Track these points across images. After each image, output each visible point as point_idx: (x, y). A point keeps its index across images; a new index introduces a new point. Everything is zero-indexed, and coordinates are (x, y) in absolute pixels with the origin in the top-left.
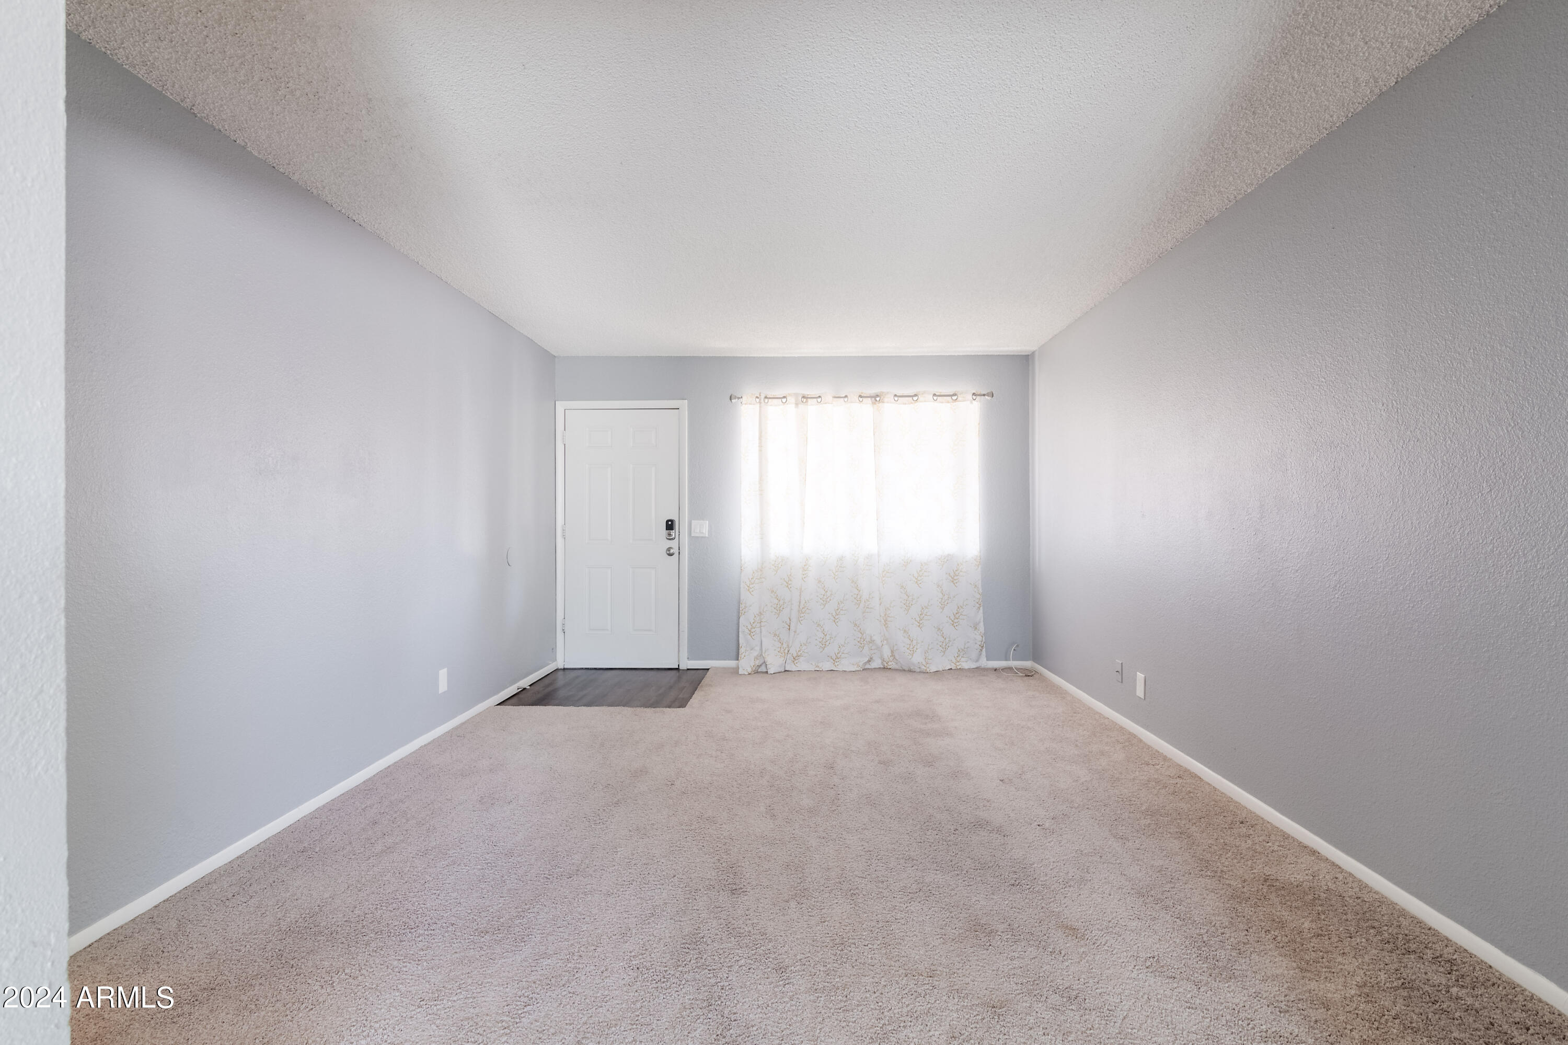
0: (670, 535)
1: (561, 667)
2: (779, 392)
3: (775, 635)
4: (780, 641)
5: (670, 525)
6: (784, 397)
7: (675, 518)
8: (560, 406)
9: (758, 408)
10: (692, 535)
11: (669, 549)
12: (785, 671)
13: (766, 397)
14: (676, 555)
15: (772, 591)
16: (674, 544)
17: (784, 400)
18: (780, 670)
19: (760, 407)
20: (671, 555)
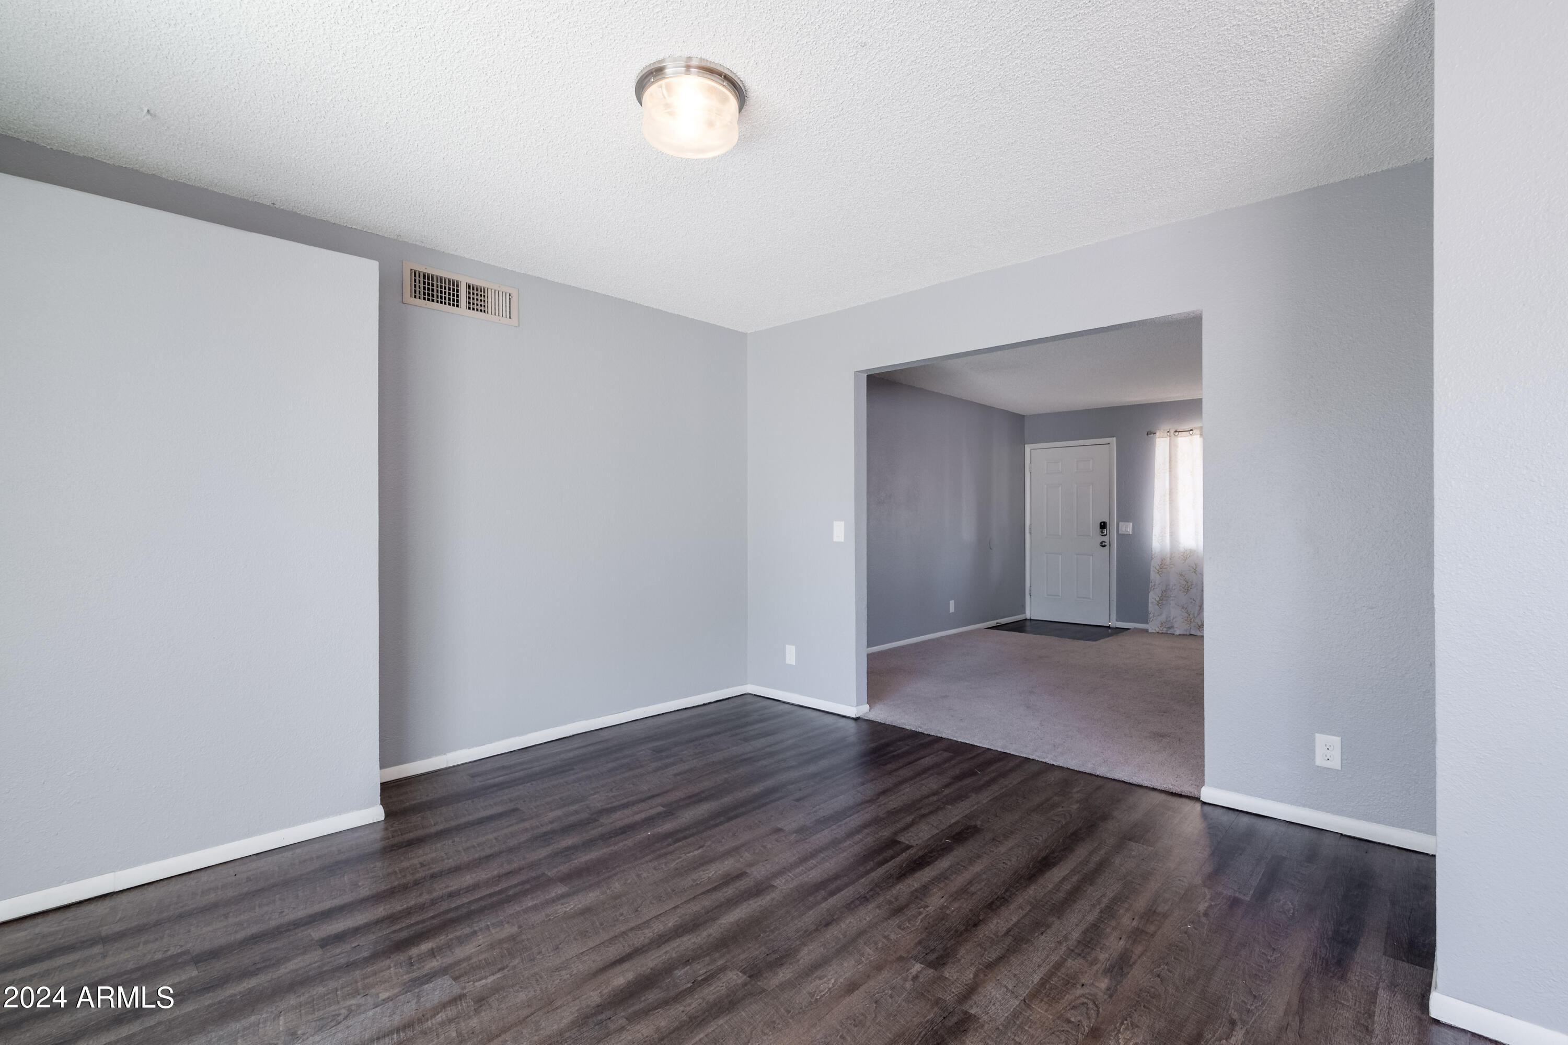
0: (1102, 532)
1: (1029, 618)
2: (1187, 427)
3: (1183, 608)
4: (1187, 612)
5: (1103, 526)
6: (1191, 430)
7: (1107, 520)
8: (1028, 448)
9: (1168, 441)
10: (1120, 532)
11: (1102, 543)
12: (1191, 635)
13: (1176, 431)
14: (1108, 546)
15: (1181, 575)
16: (1106, 539)
17: (1191, 432)
18: (1185, 633)
19: (1170, 439)
20: (1104, 546)
